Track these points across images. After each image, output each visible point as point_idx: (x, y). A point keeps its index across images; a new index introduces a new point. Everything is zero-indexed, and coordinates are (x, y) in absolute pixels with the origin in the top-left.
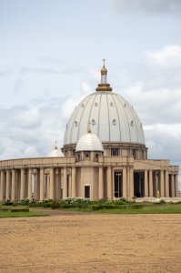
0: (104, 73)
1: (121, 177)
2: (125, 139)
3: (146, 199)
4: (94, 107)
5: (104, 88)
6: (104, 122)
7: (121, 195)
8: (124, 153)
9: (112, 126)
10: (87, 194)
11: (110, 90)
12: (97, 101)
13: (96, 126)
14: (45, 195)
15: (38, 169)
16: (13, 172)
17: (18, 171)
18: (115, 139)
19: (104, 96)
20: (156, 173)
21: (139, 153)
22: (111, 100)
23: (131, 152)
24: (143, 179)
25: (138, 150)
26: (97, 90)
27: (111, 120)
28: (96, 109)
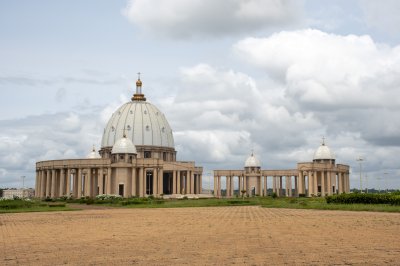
0: (139, 84)
1: (152, 177)
2: (157, 144)
3: (174, 196)
4: (130, 115)
5: (139, 98)
6: (138, 128)
7: (152, 192)
8: (156, 155)
9: (145, 131)
10: (121, 192)
11: (145, 100)
12: (133, 109)
13: (131, 132)
14: (83, 193)
15: (77, 169)
16: (53, 172)
17: (58, 171)
18: (148, 143)
19: (139, 105)
20: (183, 174)
21: (169, 156)
22: (144, 109)
24: (172, 178)
25: (168, 153)
26: (133, 99)
27: (145, 126)
28: (131, 116)
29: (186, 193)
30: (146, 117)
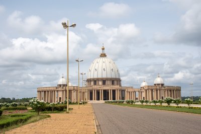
0: (103, 49)
2: (109, 76)
5: (103, 55)
6: (100, 70)
9: (103, 71)
11: (106, 56)
12: (98, 61)
18: (104, 76)
19: (104, 59)
20: (114, 91)
23: (111, 82)
24: (108, 93)
26: (101, 56)
28: (97, 64)
29: (108, 99)
30: (104, 64)
